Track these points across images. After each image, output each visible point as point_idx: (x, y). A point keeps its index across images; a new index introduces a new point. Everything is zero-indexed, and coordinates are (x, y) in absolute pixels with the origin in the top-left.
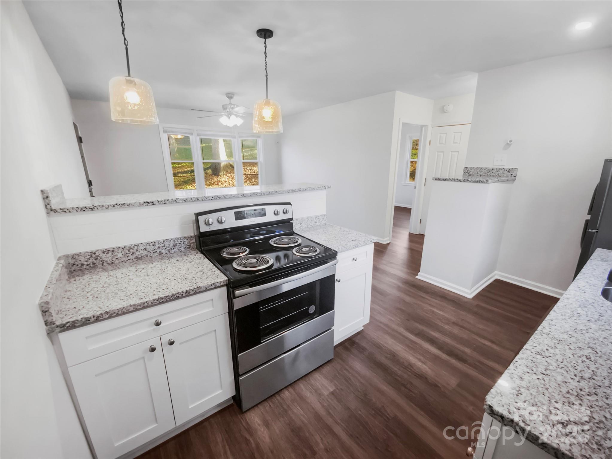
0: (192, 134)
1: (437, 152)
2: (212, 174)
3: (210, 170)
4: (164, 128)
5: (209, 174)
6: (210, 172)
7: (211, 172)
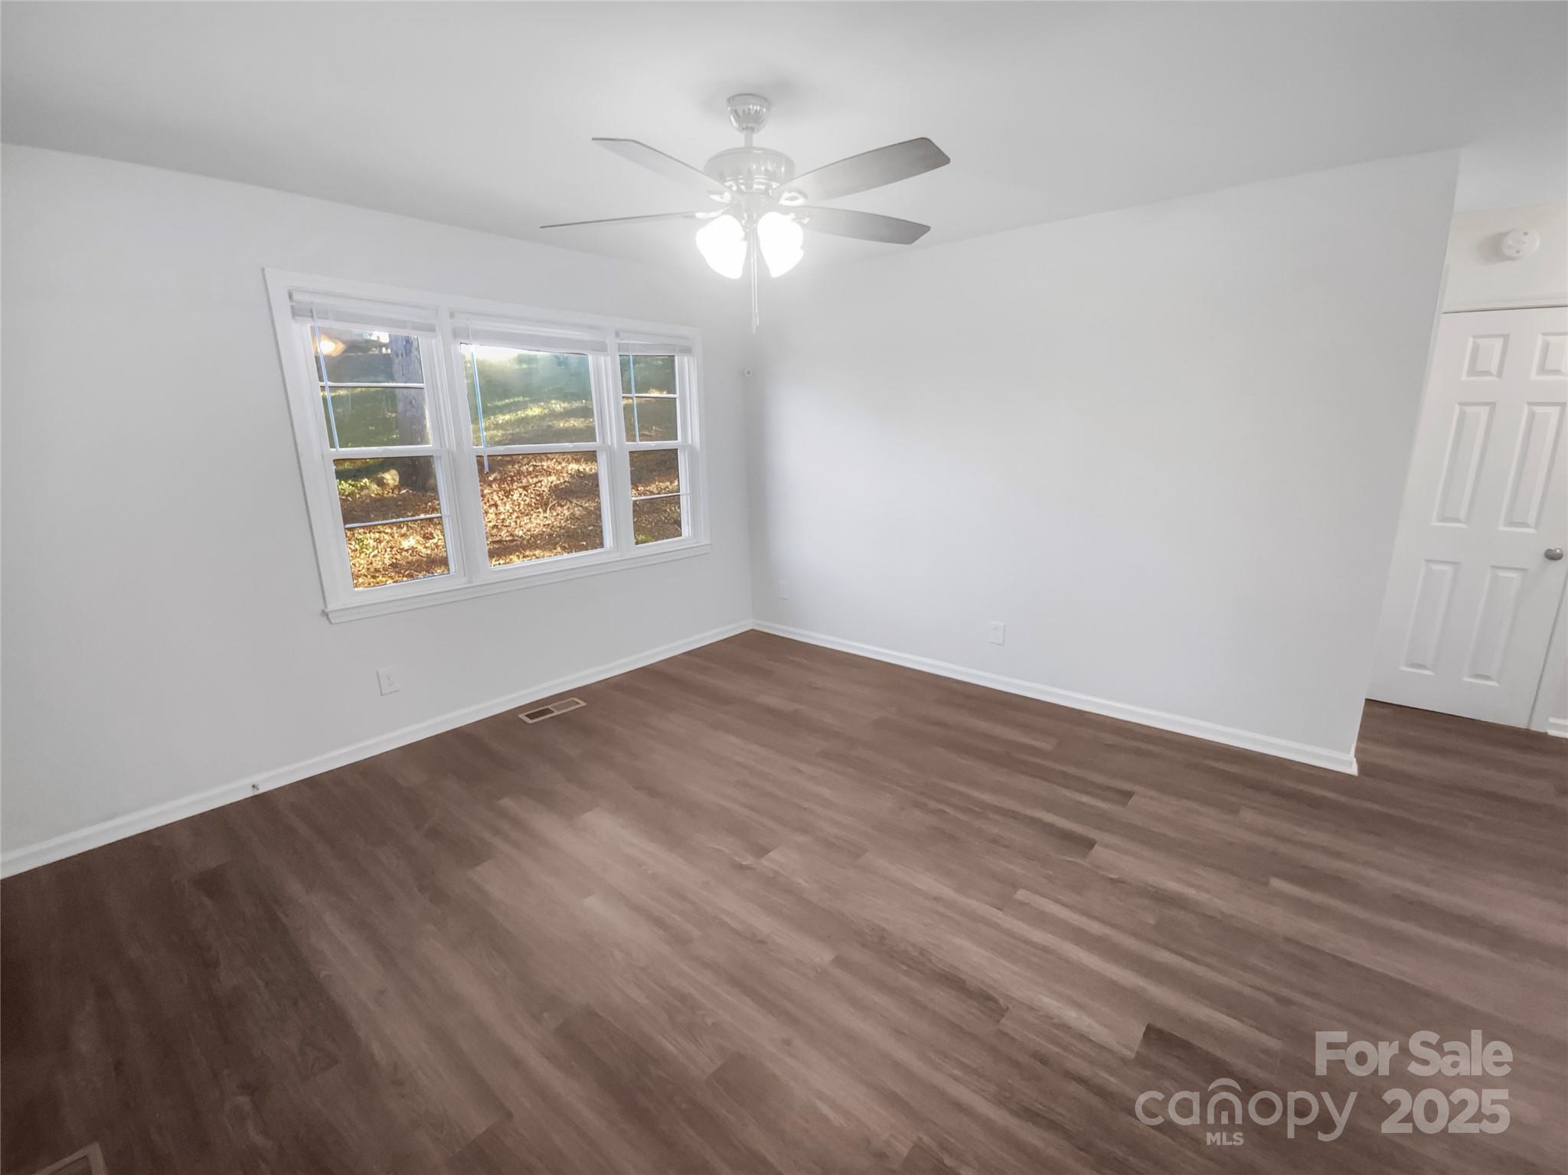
0: (431, 329)
1: (1461, 404)
2: (402, 485)
3: (394, 472)
4: (295, 297)
5: (392, 486)
6: (394, 480)
7: (398, 480)
